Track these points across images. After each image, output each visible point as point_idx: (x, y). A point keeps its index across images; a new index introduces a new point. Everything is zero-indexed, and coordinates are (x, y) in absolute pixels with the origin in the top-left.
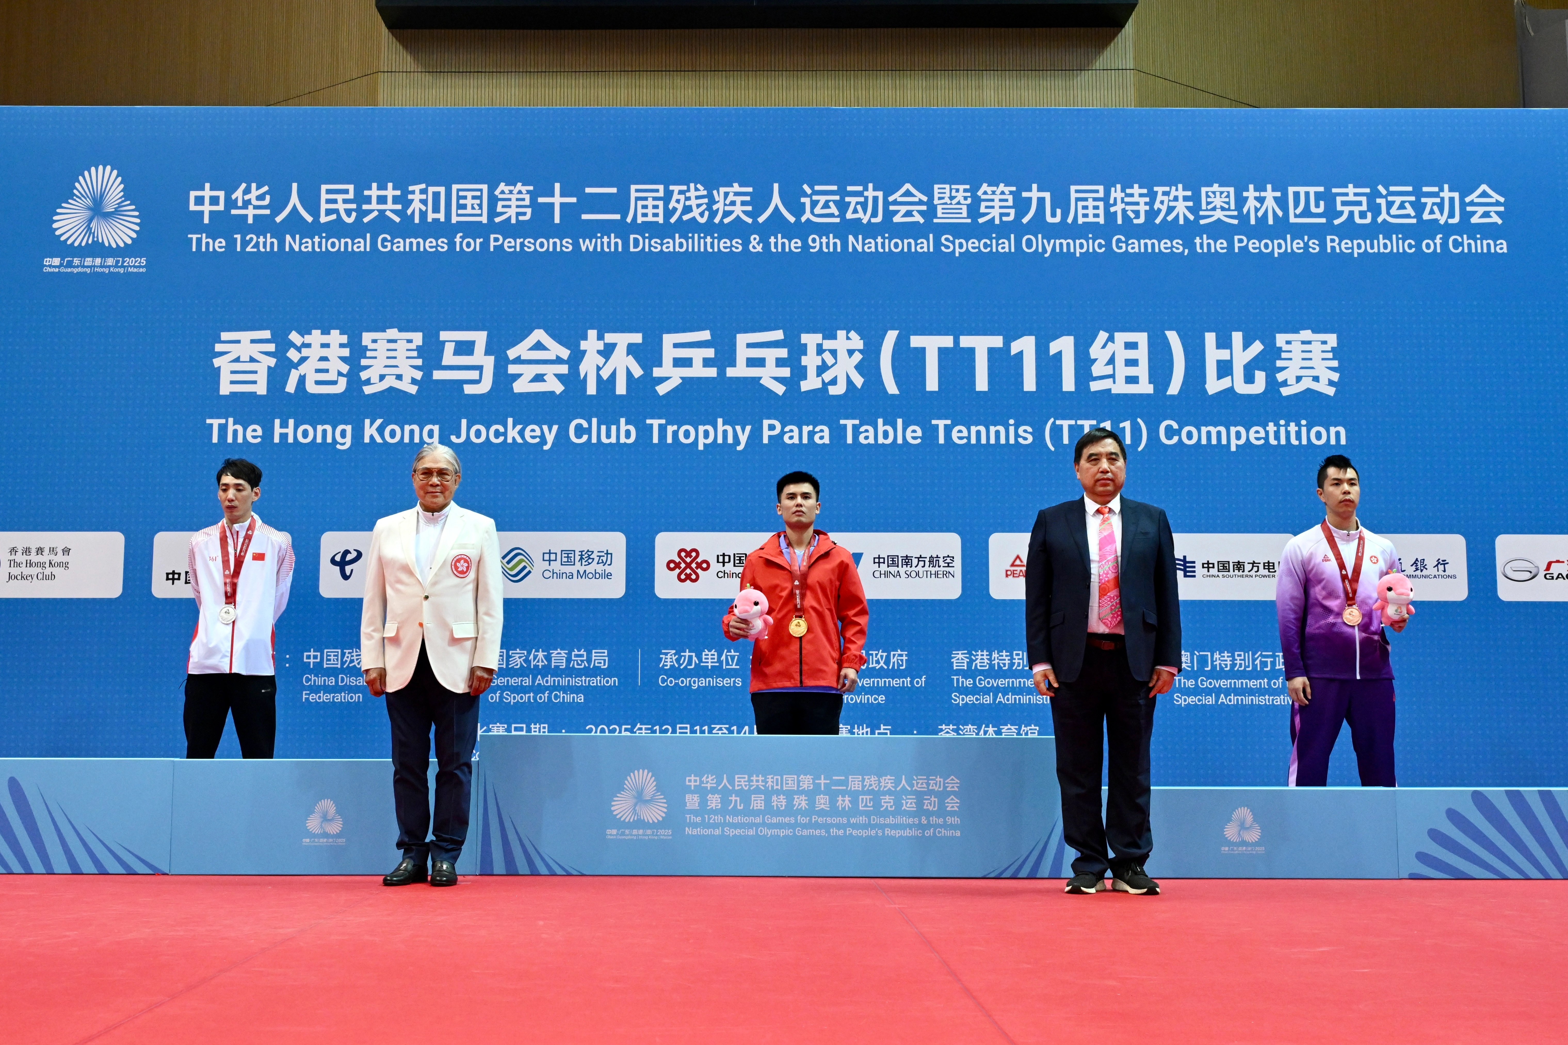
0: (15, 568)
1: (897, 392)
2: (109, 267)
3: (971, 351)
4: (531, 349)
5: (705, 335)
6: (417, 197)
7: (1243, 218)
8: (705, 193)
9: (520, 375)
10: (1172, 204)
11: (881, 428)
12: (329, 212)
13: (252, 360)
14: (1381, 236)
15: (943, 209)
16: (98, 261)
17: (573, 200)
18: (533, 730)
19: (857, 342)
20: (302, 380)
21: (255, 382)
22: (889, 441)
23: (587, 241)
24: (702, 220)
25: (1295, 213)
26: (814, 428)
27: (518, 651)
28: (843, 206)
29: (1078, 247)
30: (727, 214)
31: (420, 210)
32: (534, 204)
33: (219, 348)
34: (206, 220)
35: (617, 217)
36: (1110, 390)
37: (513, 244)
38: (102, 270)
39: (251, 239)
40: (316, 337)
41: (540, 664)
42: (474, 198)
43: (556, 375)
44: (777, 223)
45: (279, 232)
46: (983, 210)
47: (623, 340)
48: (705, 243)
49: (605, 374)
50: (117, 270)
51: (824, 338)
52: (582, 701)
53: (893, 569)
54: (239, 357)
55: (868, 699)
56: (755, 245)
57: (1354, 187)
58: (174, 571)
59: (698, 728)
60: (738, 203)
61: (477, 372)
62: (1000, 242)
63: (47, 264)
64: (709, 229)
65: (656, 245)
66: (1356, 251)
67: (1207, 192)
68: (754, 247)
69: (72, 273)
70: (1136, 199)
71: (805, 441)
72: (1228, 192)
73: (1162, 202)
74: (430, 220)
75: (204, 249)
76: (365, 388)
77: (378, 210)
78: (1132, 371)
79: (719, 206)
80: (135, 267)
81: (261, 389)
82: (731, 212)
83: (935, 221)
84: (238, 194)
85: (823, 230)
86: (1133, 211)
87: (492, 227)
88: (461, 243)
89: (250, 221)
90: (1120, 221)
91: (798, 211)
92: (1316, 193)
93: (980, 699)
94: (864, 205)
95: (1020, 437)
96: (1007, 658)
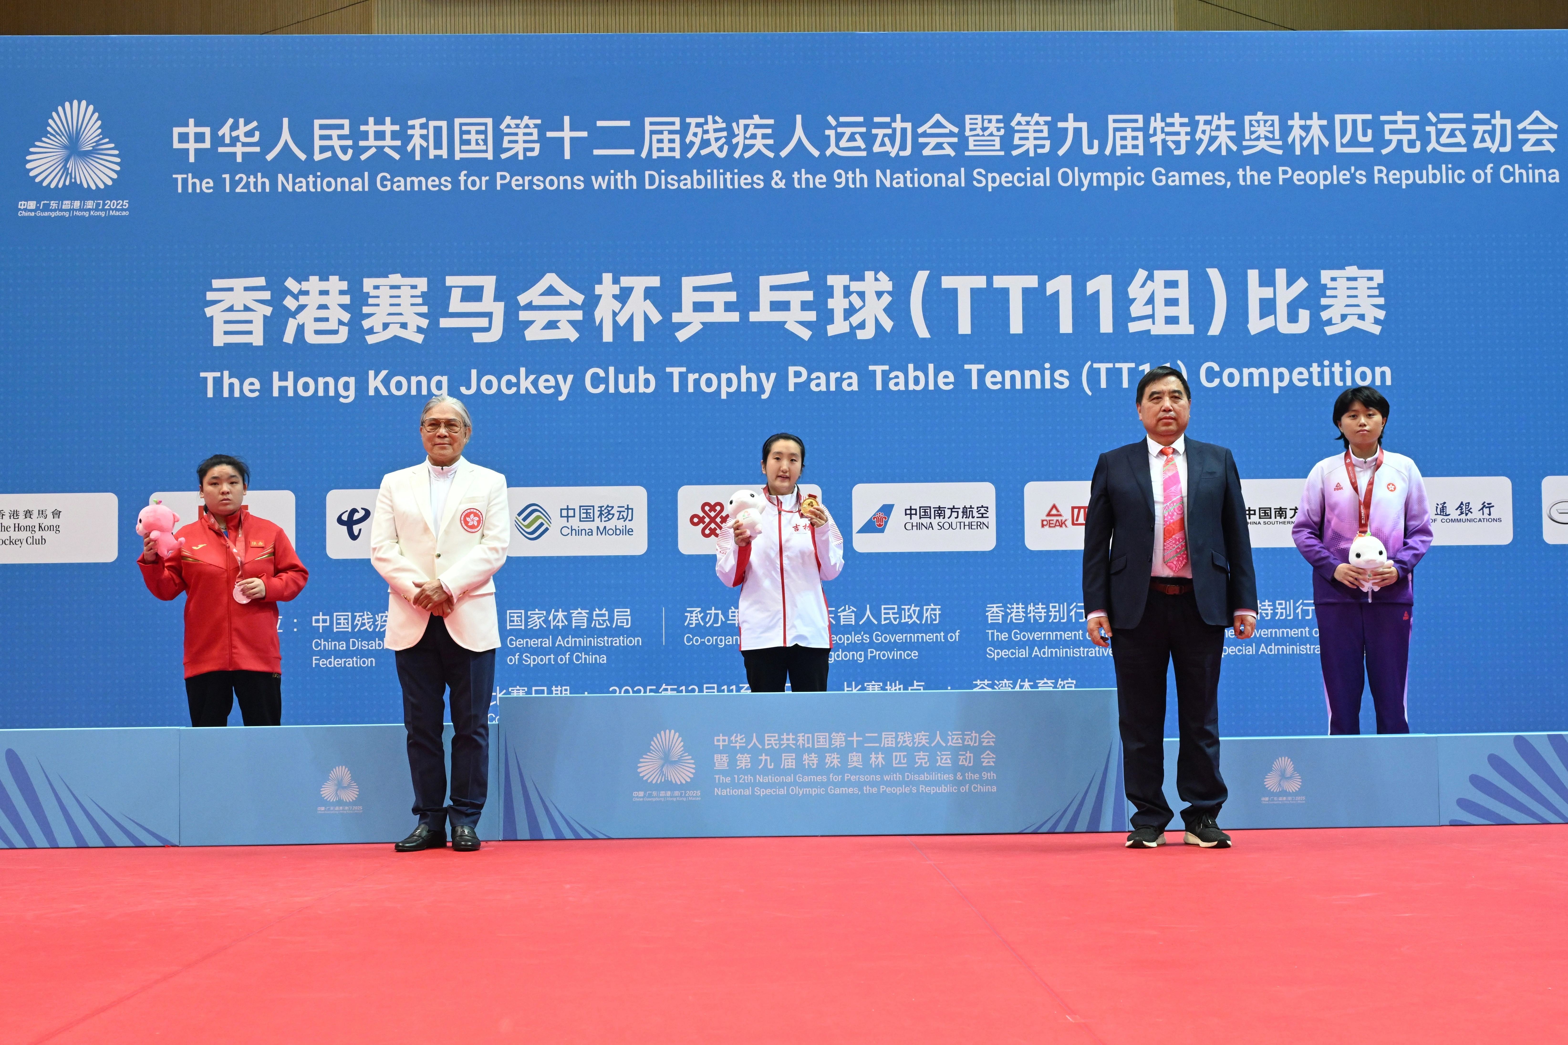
0: (4, 532)
1: (928, 336)
2: (89, 210)
3: (1006, 293)
4: (543, 295)
5: (727, 278)
6: (417, 132)
7: (1288, 148)
8: (724, 126)
9: (532, 322)
10: (1213, 134)
11: (911, 374)
12: (323, 149)
13: (248, 309)
14: (1430, 166)
15: (975, 141)
16: (77, 204)
17: (584, 134)
18: (554, 692)
19: (885, 283)
20: (300, 328)
21: (252, 332)
22: (920, 387)
23: (600, 178)
24: (721, 155)
25: (1341, 143)
26: (842, 375)
27: (537, 611)
28: (869, 139)
29: (1116, 180)
30: (747, 148)
31: (421, 146)
32: (541, 138)
33: (210, 296)
34: (192, 159)
35: (631, 152)
36: (1149, 331)
37: (521, 182)
38: (81, 213)
39: (241, 179)
40: (314, 284)
41: (560, 624)
42: (478, 132)
43: (570, 321)
44: (800, 157)
45: (270, 171)
46: (1016, 141)
47: (639, 283)
48: (725, 180)
49: (622, 320)
50: (98, 213)
51: (851, 280)
52: (605, 662)
53: (925, 521)
54: (232, 306)
55: (901, 655)
56: (778, 181)
57: (1403, 114)
59: (725, 687)
60: (759, 136)
61: (487, 319)
62: (1035, 175)
63: (22, 207)
64: (729, 164)
65: (672, 182)
66: (1404, 182)
67: (1250, 121)
68: (776, 183)
69: (49, 217)
70: (1177, 128)
71: (833, 388)
72: (1273, 121)
73: (1204, 132)
74: (431, 157)
75: (190, 190)
76: (368, 338)
77: (375, 147)
78: (1172, 312)
79: (739, 140)
80: (117, 209)
81: (257, 339)
82: (752, 146)
83: (967, 153)
84: (224, 130)
85: (848, 164)
86: (1173, 142)
87: (498, 164)
88: (466, 182)
89: (239, 159)
90: (1160, 153)
91: (822, 144)
92: (1363, 121)
93: (1015, 654)
94: (892, 138)
95: (1057, 381)
96: (1043, 611)
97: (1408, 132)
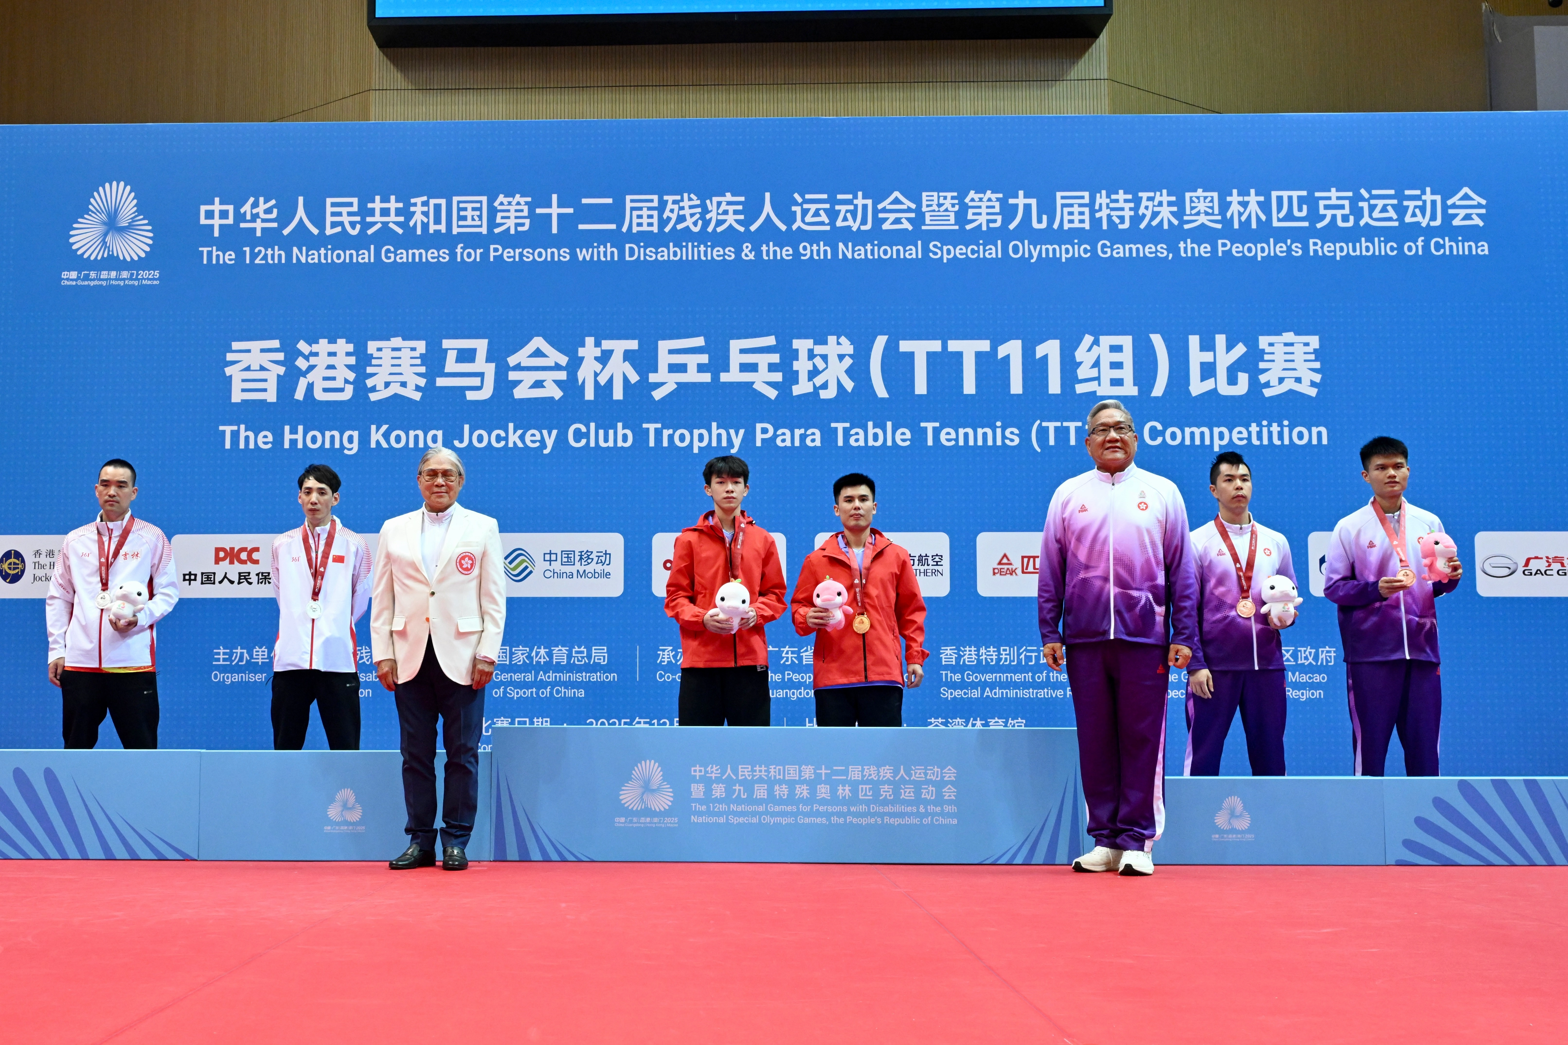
0: (40, 570)
1: (886, 396)
2: (124, 279)
3: (959, 355)
4: (530, 356)
5: (699, 341)
6: (419, 209)
7: (1227, 222)
8: (698, 202)
9: (520, 382)
10: (1156, 209)
11: (871, 431)
12: (334, 225)
13: (262, 368)
14: (1363, 239)
15: (931, 216)
16: (113, 274)
17: (570, 211)
18: (536, 723)
19: (847, 347)
20: (310, 387)
21: (265, 390)
22: (879, 443)
23: (584, 250)
24: (696, 229)
25: (1278, 218)
26: (806, 431)
27: (521, 648)
28: (833, 215)
29: (1064, 252)
30: (720, 223)
31: (422, 221)
32: (532, 215)
33: (230, 357)
34: (216, 234)
35: (613, 227)
36: (1095, 392)
37: (512, 254)
38: (117, 283)
39: (260, 251)
40: (323, 346)
41: (542, 660)
42: (474, 209)
43: (554, 381)
44: (768, 232)
45: (286, 244)
46: (970, 217)
47: (619, 346)
48: (699, 252)
49: (603, 380)
50: (131, 283)
51: (815, 344)
52: (583, 696)
54: (250, 366)
56: (748, 253)
57: (1337, 191)
58: (190, 572)
60: (731, 212)
61: (479, 379)
62: (987, 248)
63: (65, 277)
64: (702, 237)
65: (650, 254)
66: (1338, 254)
67: (1191, 198)
68: (746, 255)
69: (89, 285)
70: (1121, 204)
71: (797, 443)
72: (1212, 197)
73: (1147, 208)
74: (431, 231)
75: (214, 262)
76: (370, 395)
77: (381, 222)
78: (1117, 374)
79: (712, 215)
80: (148, 279)
81: (271, 396)
82: (724, 221)
83: (924, 228)
84: (247, 208)
85: (813, 238)
86: (1118, 217)
87: (491, 238)
88: (462, 254)
89: (259, 234)
90: (1105, 227)
91: (789, 219)
92: (1299, 197)
93: (968, 694)
94: (854, 213)
95: (1007, 438)
96: (994, 654)
97: (1342, 207)
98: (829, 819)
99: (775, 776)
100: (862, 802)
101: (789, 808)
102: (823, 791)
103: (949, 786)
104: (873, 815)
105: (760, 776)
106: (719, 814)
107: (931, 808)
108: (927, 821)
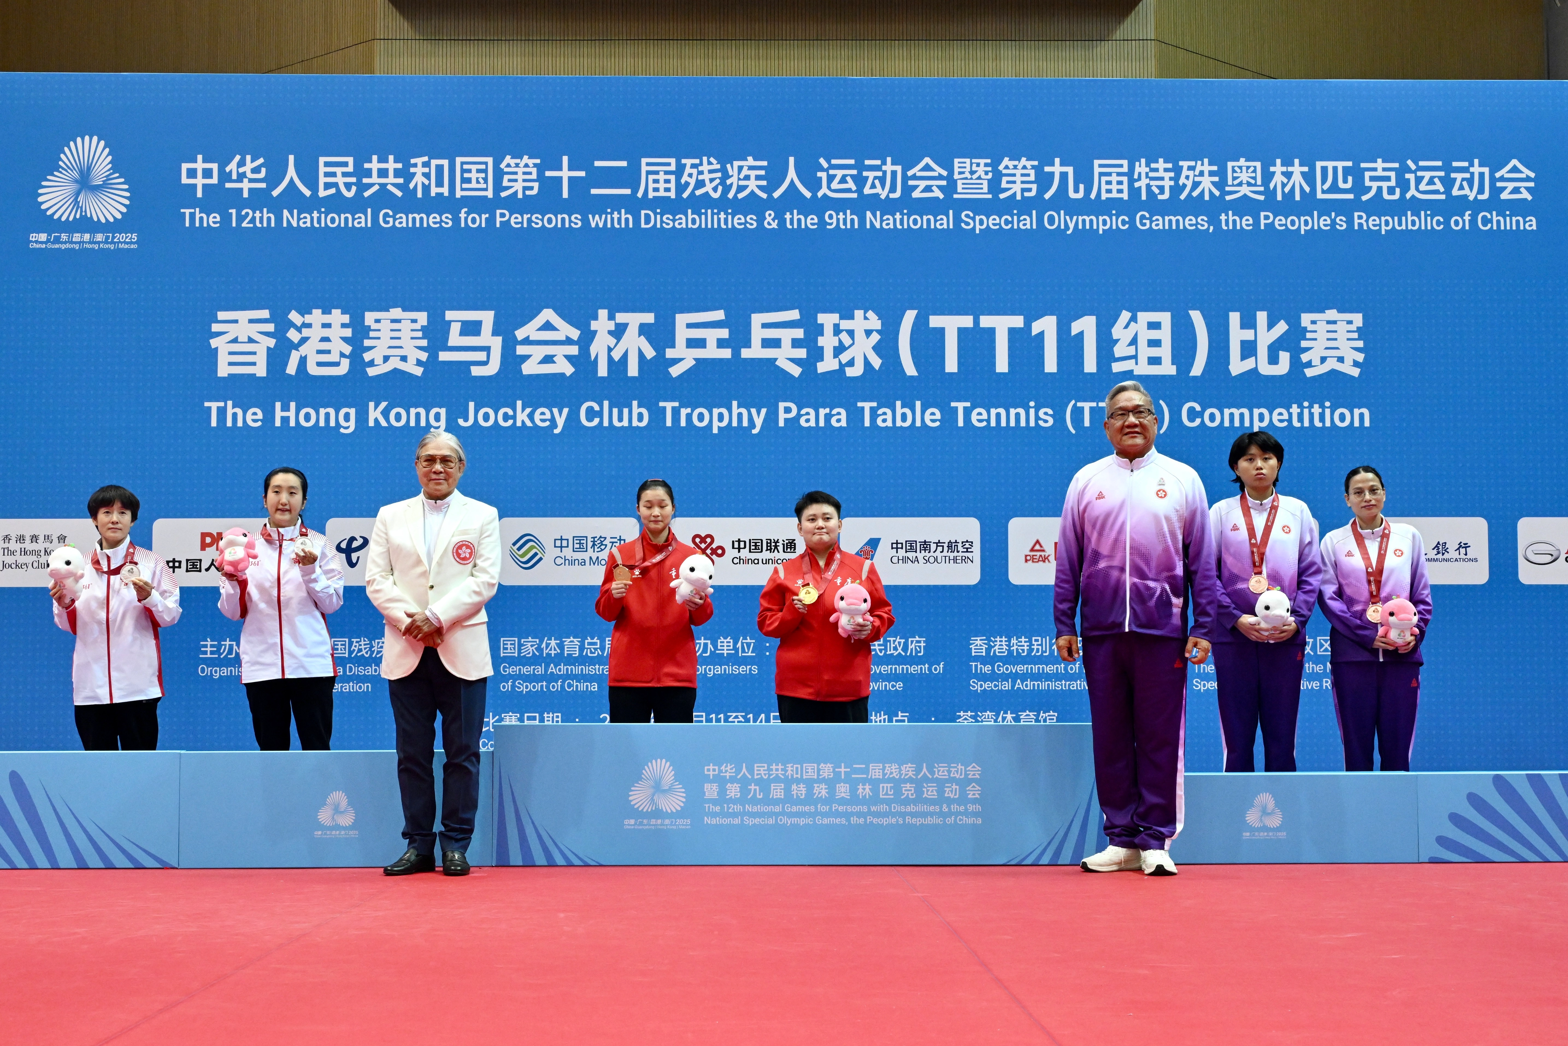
0: (9, 556)
1: (916, 374)
2: (99, 243)
3: (992, 331)
4: (539, 329)
5: (719, 315)
6: (419, 170)
7: (1270, 194)
8: (718, 166)
9: (529, 357)
10: (1197, 179)
11: (899, 411)
12: (327, 186)
13: (251, 340)
14: (1409, 213)
15: (963, 184)
16: (87, 237)
17: (582, 174)
18: (546, 719)
19: (874, 322)
20: (303, 360)
21: (254, 364)
22: (908, 424)
23: (597, 217)
24: (716, 195)
25: (1322, 189)
26: (831, 411)
27: (530, 639)
28: (860, 181)
29: (1102, 224)
30: (741, 189)
31: (423, 184)
32: (541, 178)
33: (215, 327)
34: (199, 194)
35: (628, 191)
36: (1132, 371)
37: (520, 220)
38: (91, 246)
39: (247, 214)
40: (316, 316)
41: (553, 652)
42: (478, 171)
43: (566, 356)
44: (792, 199)
45: (276, 207)
46: (1004, 185)
47: (634, 320)
48: (719, 220)
49: (617, 355)
50: (107, 246)
51: (841, 318)
52: (596, 689)
53: (911, 555)
54: (237, 338)
55: (886, 685)
56: (770, 222)
57: (1383, 162)
58: (174, 559)
59: (713, 716)
60: (753, 178)
61: (485, 353)
62: (1022, 218)
63: (34, 239)
64: (722, 204)
65: (668, 222)
66: (1384, 228)
67: (1233, 167)
68: (769, 224)
69: (60, 249)
70: (1161, 174)
71: (822, 424)
72: (1255, 167)
73: (1187, 177)
74: (433, 194)
75: (197, 225)
76: (368, 370)
77: (379, 184)
78: (1154, 352)
79: (733, 181)
80: (125, 243)
81: (261, 370)
82: (746, 187)
83: (955, 196)
84: (232, 167)
85: (840, 205)
86: (1158, 187)
87: (497, 202)
88: (466, 219)
89: (246, 195)
90: (1144, 197)
91: (814, 184)
92: (1344, 168)
93: (998, 686)
94: (882, 180)
95: (1041, 419)
96: (1026, 644)
97: (1388, 179)
98: (848, 820)
99: (792, 776)
100: (884, 801)
101: (807, 809)
102: (843, 790)
103: (974, 784)
104: (894, 815)
105: (777, 774)
106: (734, 815)
107: (954, 807)
108: (950, 820)
